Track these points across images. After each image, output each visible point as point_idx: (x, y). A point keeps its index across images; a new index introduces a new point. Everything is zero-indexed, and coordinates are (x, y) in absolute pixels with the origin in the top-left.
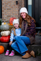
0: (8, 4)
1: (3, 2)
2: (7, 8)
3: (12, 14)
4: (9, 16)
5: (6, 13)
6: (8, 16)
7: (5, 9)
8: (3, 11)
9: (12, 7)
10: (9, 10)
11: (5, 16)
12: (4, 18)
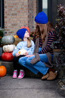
0: (12, 7)
1: (6, 5)
2: (12, 13)
3: (19, 22)
4: (14, 25)
5: (10, 20)
6: (12, 25)
7: (9, 15)
8: (6, 17)
9: (19, 12)
10: (15, 16)
11: (9, 25)
12: (6, 27)
